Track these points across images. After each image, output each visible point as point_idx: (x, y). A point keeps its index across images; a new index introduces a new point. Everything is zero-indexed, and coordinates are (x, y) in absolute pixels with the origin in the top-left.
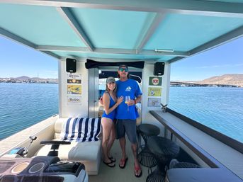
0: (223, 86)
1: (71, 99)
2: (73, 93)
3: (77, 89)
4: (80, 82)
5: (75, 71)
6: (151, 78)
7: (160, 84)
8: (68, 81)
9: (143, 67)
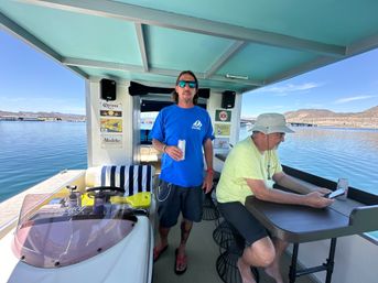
0: (298, 124)
1: (107, 140)
2: (109, 131)
3: (116, 125)
4: (120, 114)
5: (114, 98)
6: (218, 112)
7: (229, 120)
8: (102, 113)
9: (208, 97)
